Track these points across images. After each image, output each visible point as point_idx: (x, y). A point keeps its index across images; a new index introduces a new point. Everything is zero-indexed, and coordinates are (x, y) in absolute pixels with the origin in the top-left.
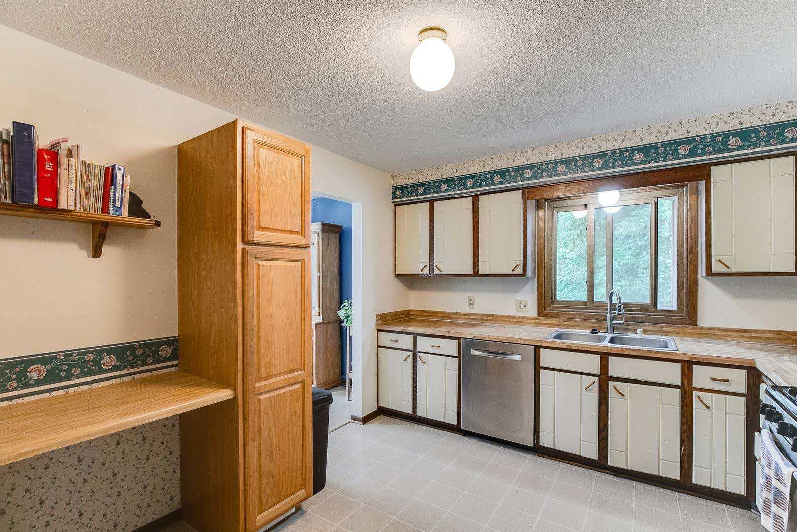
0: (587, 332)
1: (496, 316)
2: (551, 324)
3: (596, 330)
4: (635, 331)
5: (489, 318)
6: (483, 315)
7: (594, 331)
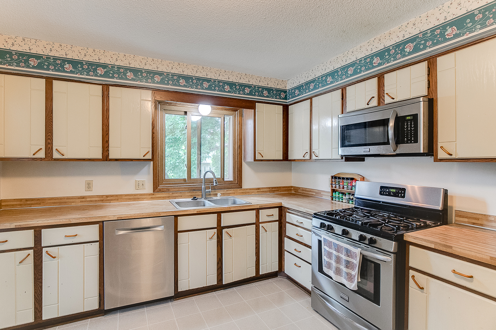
0: (190, 200)
1: (117, 196)
2: (163, 197)
3: (195, 198)
4: (216, 195)
5: (108, 198)
6: (102, 196)
7: (194, 198)
